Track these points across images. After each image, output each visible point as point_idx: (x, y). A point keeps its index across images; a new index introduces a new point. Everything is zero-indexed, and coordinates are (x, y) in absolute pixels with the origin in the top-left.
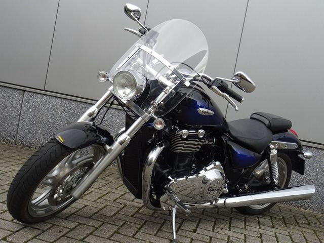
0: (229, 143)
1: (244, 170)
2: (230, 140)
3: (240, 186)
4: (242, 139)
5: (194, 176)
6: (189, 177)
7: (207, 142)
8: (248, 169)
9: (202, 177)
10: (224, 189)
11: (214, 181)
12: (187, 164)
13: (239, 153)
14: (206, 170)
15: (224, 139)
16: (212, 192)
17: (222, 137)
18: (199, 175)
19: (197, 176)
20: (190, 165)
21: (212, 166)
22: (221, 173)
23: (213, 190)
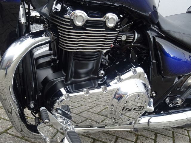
0: (158, 40)
1: (177, 78)
2: (160, 37)
3: (170, 100)
4: (177, 36)
5: (100, 90)
6: (91, 92)
7: (124, 38)
8: (182, 78)
9: (113, 90)
10: (148, 107)
11: (132, 97)
12: (91, 70)
13: (172, 56)
14: (120, 80)
15: (151, 34)
16: (128, 114)
17: (149, 32)
18: (108, 88)
19: (105, 89)
20: (95, 71)
21: (130, 74)
22: (144, 85)
23: (130, 110)
